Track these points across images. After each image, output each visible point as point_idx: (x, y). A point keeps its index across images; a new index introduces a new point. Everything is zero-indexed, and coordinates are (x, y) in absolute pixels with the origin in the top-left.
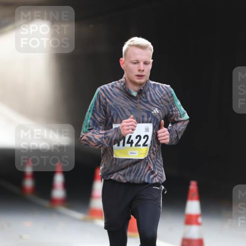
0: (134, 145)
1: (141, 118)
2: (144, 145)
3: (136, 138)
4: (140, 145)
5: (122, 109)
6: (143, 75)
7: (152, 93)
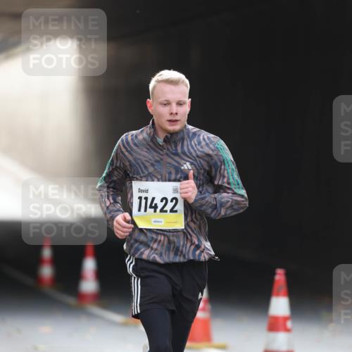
0: (158, 210)
4: (166, 211)
5: (143, 164)
6: (176, 121)
7: (185, 143)
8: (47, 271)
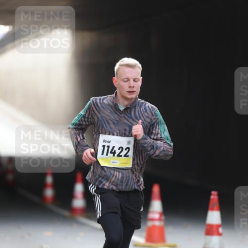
1: (123, 131)
2: (126, 156)
3: (119, 149)
5: (107, 121)
6: (133, 92)
7: (137, 110)
8: (49, 193)
